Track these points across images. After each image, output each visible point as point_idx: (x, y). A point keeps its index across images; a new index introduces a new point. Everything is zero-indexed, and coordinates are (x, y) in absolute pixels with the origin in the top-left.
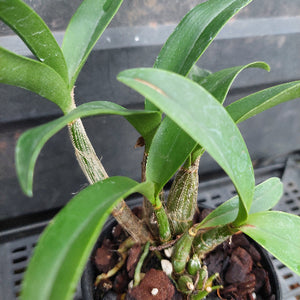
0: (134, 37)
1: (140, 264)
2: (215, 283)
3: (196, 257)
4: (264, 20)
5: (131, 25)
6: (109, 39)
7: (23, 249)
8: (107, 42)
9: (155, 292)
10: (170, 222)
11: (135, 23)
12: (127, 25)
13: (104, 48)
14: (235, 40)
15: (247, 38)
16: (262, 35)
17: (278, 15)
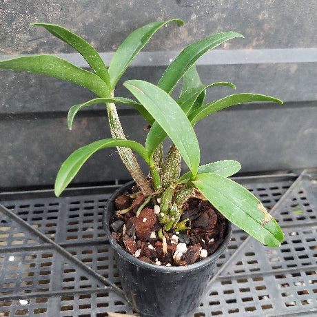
0: (169, 59)
1: (142, 207)
2: (187, 225)
3: (175, 205)
4: (280, 50)
5: (168, 50)
6: (151, 60)
7: (78, 203)
8: (149, 61)
9: (145, 220)
11: (171, 49)
12: (165, 50)
13: (146, 65)
14: (250, 65)
15: (262, 64)
16: (275, 62)
17: (292, 46)
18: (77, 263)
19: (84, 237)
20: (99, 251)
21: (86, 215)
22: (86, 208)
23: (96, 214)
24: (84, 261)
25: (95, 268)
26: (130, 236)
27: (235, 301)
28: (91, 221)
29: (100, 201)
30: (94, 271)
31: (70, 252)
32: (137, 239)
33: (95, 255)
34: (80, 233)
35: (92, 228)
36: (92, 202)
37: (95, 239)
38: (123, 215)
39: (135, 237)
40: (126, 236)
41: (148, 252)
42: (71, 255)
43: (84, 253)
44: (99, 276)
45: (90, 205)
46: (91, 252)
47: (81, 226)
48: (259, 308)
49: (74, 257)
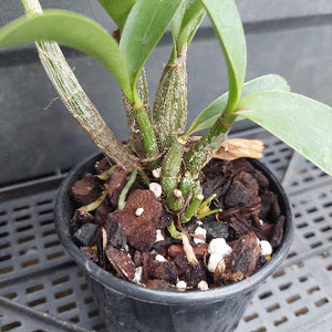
1: (125, 191)
3: (188, 174)
9: (140, 211)
10: (157, 136)
18: (21, 311)
19: (25, 265)
20: (55, 283)
21: (20, 230)
22: (18, 220)
23: (36, 225)
24: (32, 304)
25: (54, 312)
26: (119, 247)
27: (277, 307)
28: (30, 238)
29: (39, 204)
30: (54, 319)
31: (5, 296)
32: (133, 250)
33: (48, 290)
34: (16, 261)
35: (35, 248)
36: (26, 207)
37: (44, 264)
38: (92, 212)
39: (127, 247)
40: (112, 249)
41: (161, 270)
42: (7, 300)
43: (29, 291)
44: (65, 323)
45: (24, 213)
46: (40, 287)
47: (15, 248)
48: (312, 307)
49: (14, 302)
